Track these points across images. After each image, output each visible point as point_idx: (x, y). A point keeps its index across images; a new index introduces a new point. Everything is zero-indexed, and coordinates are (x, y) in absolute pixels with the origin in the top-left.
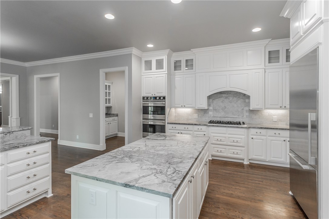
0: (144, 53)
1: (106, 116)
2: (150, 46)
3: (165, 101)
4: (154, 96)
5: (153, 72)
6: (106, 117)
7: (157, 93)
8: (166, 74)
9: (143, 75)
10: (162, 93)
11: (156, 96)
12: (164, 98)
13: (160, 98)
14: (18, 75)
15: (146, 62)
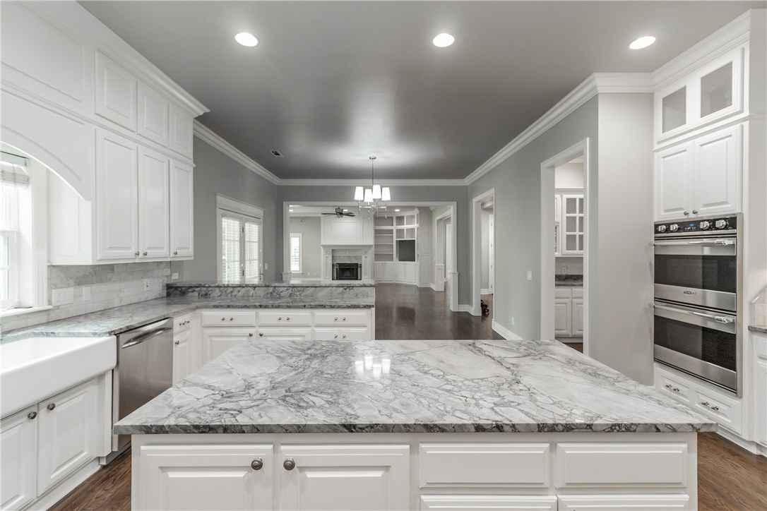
0: (654, 73)
1: (557, 282)
2: (642, 42)
3: (734, 236)
4: (692, 217)
5: (692, 130)
6: (556, 285)
7: (706, 205)
8: (744, 120)
9: (657, 151)
10: (725, 203)
11: (700, 216)
12: (732, 222)
13: (713, 222)
14: (456, 203)
15: (667, 101)
